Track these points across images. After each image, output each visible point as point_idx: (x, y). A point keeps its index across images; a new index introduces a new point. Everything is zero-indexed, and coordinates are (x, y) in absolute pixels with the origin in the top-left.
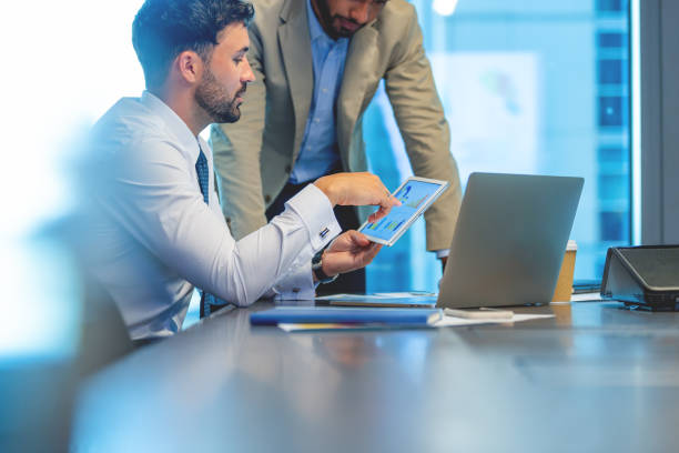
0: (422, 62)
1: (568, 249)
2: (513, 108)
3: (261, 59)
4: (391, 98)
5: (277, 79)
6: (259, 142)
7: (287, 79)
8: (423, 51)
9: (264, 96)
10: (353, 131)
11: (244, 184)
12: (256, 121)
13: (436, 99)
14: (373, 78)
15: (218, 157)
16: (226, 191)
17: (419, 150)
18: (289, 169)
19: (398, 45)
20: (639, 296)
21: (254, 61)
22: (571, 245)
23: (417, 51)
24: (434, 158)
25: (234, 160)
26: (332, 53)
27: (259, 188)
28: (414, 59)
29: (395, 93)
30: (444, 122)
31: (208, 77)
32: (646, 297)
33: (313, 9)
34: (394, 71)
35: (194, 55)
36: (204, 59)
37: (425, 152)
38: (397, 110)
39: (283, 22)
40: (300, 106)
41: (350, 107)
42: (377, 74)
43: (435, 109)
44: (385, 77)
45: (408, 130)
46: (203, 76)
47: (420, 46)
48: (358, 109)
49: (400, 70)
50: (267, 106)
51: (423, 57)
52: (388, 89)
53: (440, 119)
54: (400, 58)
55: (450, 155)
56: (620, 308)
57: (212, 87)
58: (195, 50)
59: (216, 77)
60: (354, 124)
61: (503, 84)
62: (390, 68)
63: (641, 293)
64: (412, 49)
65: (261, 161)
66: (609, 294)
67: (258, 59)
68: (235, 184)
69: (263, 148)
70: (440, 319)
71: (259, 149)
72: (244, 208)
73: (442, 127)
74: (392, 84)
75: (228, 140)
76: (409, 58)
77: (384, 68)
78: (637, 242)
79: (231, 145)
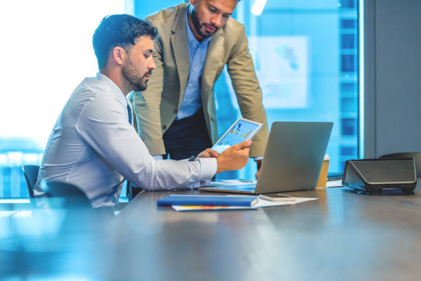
0: (247, 56)
1: (325, 159)
2: (294, 66)
3: (162, 54)
4: (231, 75)
5: (170, 64)
6: (160, 99)
7: (175, 63)
8: (248, 50)
9: (163, 74)
10: (210, 92)
11: (152, 122)
12: (158, 87)
13: (255, 76)
14: (221, 64)
15: (137, 107)
16: (141, 125)
17: (246, 103)
18: (176, 111)
19: (235, 46)
20: (362, 187)
21: (157, 54)
22: (326, 157)
23: (245, 50)
24: (253, 108)
25: (146, 109)
26: (199, 49)
27: (159, 124)
28: (244, 54)
29: (232, 72)
30: (259, 88)
31: (128, 62)
32: (366, 187)
33: (189, 25)
34: (232, 60)
35: (122, 49)
36: (127, 52)
37: (249, 104)
38: (234, 81)
39: (173, 33)
40: (182, 78)
41: (209, 79)
42: (223, 61)
43: (254, 81)
44: (228, 63)
45: (240, 92)
46: (126, 61)
47: (247, 47)
48: (213, 80)
49: (236, 59)
50: (164, 79)
51: (248, 53)
52: (229, 70)
53: (257, 86)
54: (236, 53)
55: (262, 105)
56: (352, 192)
57: (130, 68)
58: (123, 47)
59: (134, 62)
60: (211, 88)
61: (289, 53)
62: (230, 58)
63: (364, 185)
64: (242, 48)
65: (161, 109)
66: (347, 184)
67: (159, 53)
68: (146, 122)
69: (161, 102)
70: (257, 202)
71: (160, 103)
72: (151, 135)
73: (258, 91)
74: (231, 67)
75: (143, 98)
76: (240, 54)
77: (227, 58)
78: (362, 157)
79: (144, 100)
